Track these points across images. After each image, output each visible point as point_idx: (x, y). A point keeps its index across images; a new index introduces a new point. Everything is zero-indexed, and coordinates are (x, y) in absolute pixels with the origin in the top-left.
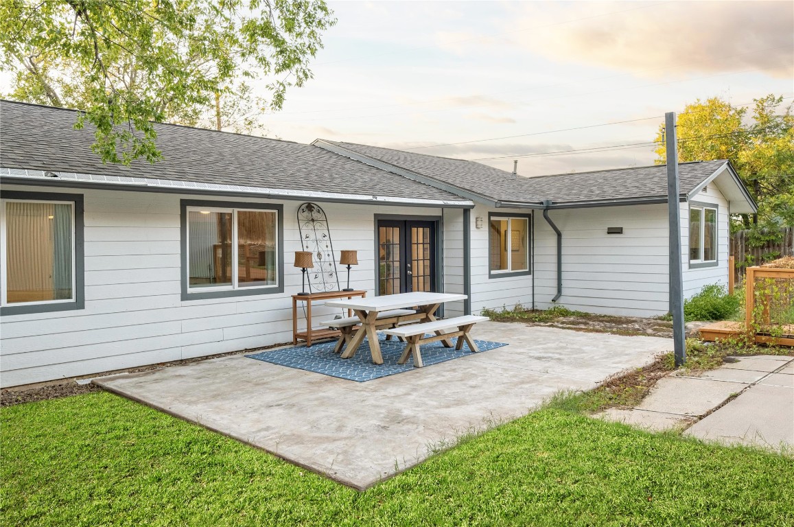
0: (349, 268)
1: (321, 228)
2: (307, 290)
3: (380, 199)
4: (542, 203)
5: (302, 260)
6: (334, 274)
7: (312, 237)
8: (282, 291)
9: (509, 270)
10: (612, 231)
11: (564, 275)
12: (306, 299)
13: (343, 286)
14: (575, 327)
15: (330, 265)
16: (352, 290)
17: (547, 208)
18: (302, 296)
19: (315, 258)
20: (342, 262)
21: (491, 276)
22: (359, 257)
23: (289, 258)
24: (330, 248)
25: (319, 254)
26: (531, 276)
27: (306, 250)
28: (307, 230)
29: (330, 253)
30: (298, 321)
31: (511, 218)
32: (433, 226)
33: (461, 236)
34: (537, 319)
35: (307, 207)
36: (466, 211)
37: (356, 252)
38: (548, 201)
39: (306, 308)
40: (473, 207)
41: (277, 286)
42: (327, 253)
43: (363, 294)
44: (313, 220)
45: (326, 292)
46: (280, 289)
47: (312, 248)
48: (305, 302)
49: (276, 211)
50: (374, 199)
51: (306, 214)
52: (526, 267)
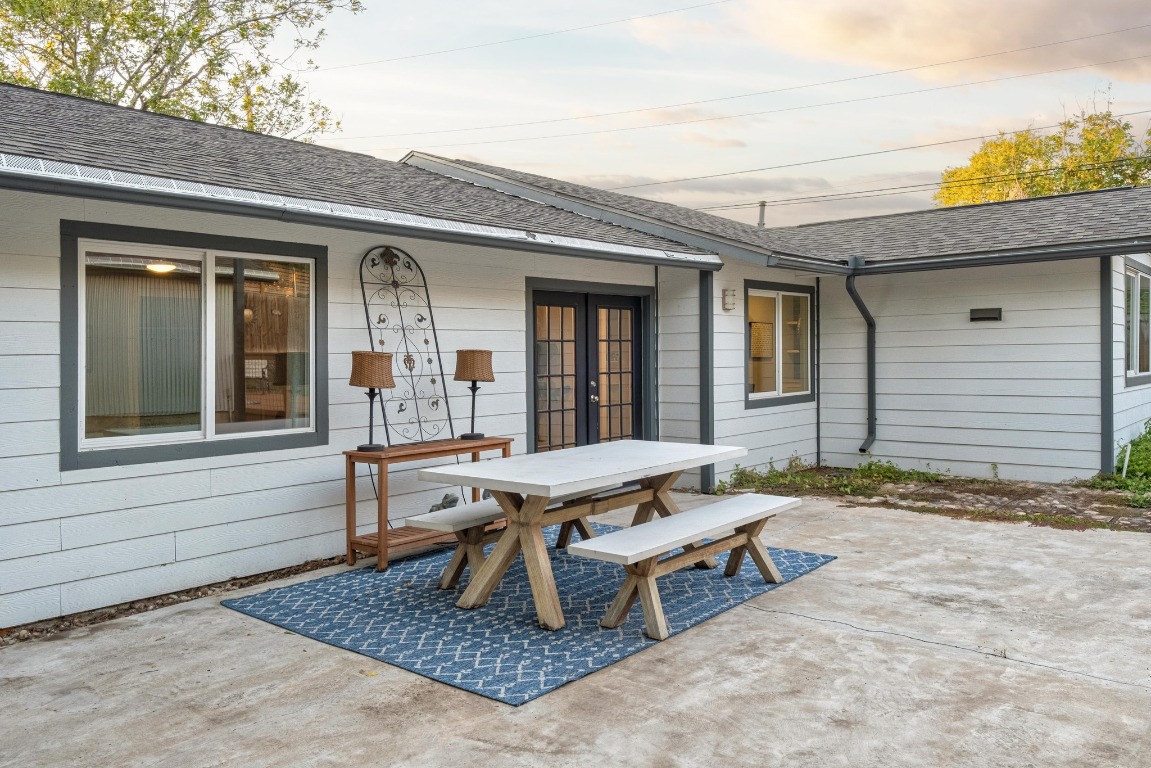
0: (474, 389)
1: (414, 303)
2: (379, 439)
3: (541, 239)
4: (845, 263)
5: (368, 370)
6: (442, 402)
7: (393, 320)
8: (325, 441)
9: (778, 393)
10: (977, 316)
11: (880, 402)
12: (378, 460)
13: (462, 428)
14: (932, 505)
15: (433, 381)
16: (480, 437)
17: (856, 272)
18: (368, 452)
19: (398, 367)
20: (458, 377)
21: (749, 405)
22: (496, 364)
23: (340, 367)
24: (432, 346)
25: (409, 360)
26: (813, 404)
27: (378, 349)
28: (381, 304)
29: (434, 357)
30: (359, 507)
31: (782, 293)
32: (639, 305)
33: (694, 324)
34: (848, 490)
35: (382, 255)
36: (706, 274)
37: (489, 353)
38: (856, 259)
39: (376, 478)
40: (718, 267)
41: (311, 429)
42: (425, 357)
43: (504, 446)
44: (395, 284)
45: (423, 442)
46: (321, 437)
47: (392, 344)
48: (375, 467)
49: (311, 261)
50: (530, 239)
51: (380, 269)
52: (806, 385)
